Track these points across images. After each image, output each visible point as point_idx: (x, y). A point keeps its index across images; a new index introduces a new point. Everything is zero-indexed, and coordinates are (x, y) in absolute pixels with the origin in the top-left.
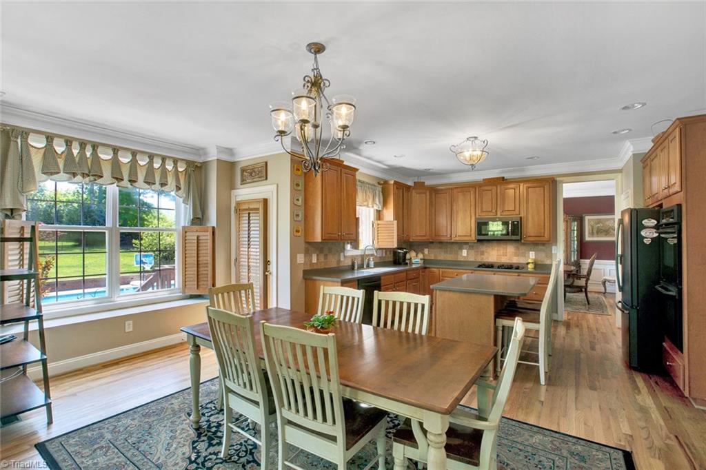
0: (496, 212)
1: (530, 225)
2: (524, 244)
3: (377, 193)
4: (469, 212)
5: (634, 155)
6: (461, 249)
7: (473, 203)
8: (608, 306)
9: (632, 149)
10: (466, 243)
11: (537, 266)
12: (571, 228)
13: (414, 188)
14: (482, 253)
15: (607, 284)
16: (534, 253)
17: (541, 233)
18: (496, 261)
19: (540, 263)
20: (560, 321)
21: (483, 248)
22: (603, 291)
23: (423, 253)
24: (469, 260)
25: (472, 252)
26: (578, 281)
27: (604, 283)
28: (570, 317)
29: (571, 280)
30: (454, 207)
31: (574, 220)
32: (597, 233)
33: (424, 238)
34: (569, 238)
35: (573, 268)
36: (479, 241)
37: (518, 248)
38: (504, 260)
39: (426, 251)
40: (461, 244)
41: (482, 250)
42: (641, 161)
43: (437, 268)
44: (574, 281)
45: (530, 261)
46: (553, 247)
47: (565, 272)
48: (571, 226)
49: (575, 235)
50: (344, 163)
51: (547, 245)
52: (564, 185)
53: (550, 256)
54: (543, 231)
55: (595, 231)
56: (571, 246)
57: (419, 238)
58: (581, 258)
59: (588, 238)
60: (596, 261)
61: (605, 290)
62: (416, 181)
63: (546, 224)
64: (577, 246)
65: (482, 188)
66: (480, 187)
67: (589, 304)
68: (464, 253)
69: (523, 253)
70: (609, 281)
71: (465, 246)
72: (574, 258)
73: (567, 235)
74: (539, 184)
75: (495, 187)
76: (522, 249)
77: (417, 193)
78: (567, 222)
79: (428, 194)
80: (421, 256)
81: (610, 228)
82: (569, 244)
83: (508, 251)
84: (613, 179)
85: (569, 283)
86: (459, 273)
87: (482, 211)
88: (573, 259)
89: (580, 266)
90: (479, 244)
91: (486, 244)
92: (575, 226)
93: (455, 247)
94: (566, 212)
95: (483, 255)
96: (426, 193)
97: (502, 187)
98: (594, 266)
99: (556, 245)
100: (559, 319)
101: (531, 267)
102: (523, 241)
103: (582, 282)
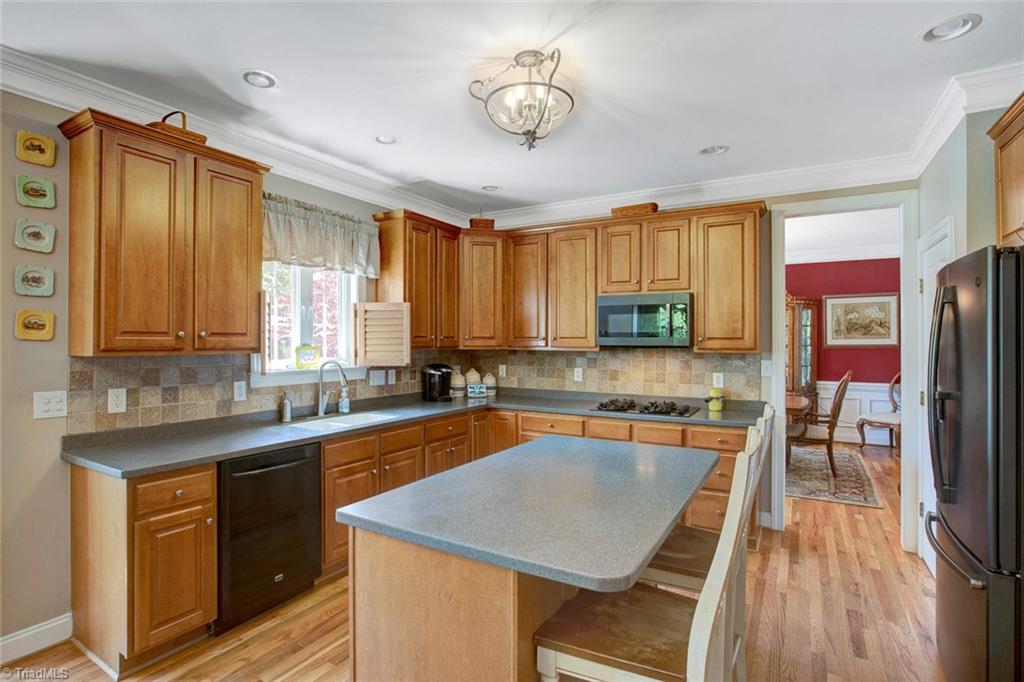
0: (639, 282)
1: (712, 314)
2: (700, 356)
3: (364, 237)
4: (581, 285)
5: (969, 116)
6: (571, 365)
7: (591, 264)
8: (873, 481)
9: (964, 103)
10: (582, 354)
11: (729, 406)
12: (800, 322)
13: (467, 232)
14: (614, 376)
15: (867, 428)
16: (721, 375)
17: (735, 331)
18: (640, 393)
19: (733, 398)
20: (778, 531)
21: (615, 363)
22: (860, 441)
23: (496, 375)
24: (588, 390)
25: (594, 373)
26: (815, 427)
27: (861, 427)
28: (798, 517)
29: (801, 426)
30: (552, 275)
31: (807, 306)
32: (849, 330)
33: (493, 343)
34: (796, 339)
35: (804, 402)
36: (603, 348)
37: (687, 365)
38: (661, 391)
39: (502, 369)
40: (569, 357)
41: (613, 368)
42: (988, 133)
43: (513, 410)
44: (806, 428)
45: (712, 394)
46: (764, 363)
47: (789, 411)
48: (801, 317)
49: (809, 334)
50: (207, 144)
51: (750, 359)
52: (788, 222)
53: (756, 381)
54: (740, 325)
55: (843, 327)
56: (800, 357)
57: (479, 343)
58: (820, 378)
59: (831, 340)
60: (850, 383)
61: (863, 439)
62: (476, 216)
63: (747, 311)
64: (812, 354)
65: (610, 230)
66: (605, 227)
67: (835, 475)
68: (578, 374)
69: (698, 376)
70: (871, 424)
71: (579, 360)
72: (805, 378)
73: (793, 335)
74: (731, 218)
75: (636, 228)
76: (698, 365)
77: (475, 244)
78: (793, 309)
79: (499, 245)
80: (490, 380)
81: (871, 322)
82: (796, 352)
83: (668, 369)
84: (897, 206)
85: (796, 434)
86: (556, 421)
87: (610, 282)
88: (803, 381)
89: (817, 394)
90: (606, 355)
91: (622, 355)
92: (807, 316)
93: (560, 362)
94: (791, 289)
95: (617, 380)
96: (494, 245)
97: (653, 226)
98: (848, 395)
99: (770, 358)
100: (775, 527)
101: (714, 406)
102: (695, 349)
103: (822, 431)
